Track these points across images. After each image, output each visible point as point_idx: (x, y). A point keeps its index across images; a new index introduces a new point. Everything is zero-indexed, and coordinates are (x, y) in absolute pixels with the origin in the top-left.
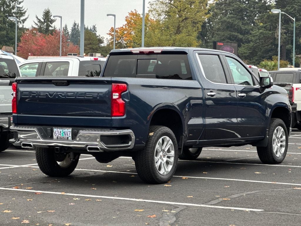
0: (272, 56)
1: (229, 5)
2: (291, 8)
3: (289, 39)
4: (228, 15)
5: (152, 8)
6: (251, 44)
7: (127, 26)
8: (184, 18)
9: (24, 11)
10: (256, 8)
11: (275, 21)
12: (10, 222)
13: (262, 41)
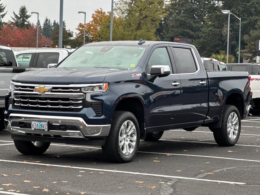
0: (219, 50)
1: (182, 5)
2: (236, 9)
3: (234, 36)
4: (182, 14)
5: (116, 7)
6: (202, 40)
7: (93, 22)
8: (144, 16)
9: (3, 7)
10: (206, 9)
11: (222, 20)
12: (32, 190)
13: (211, 37)
